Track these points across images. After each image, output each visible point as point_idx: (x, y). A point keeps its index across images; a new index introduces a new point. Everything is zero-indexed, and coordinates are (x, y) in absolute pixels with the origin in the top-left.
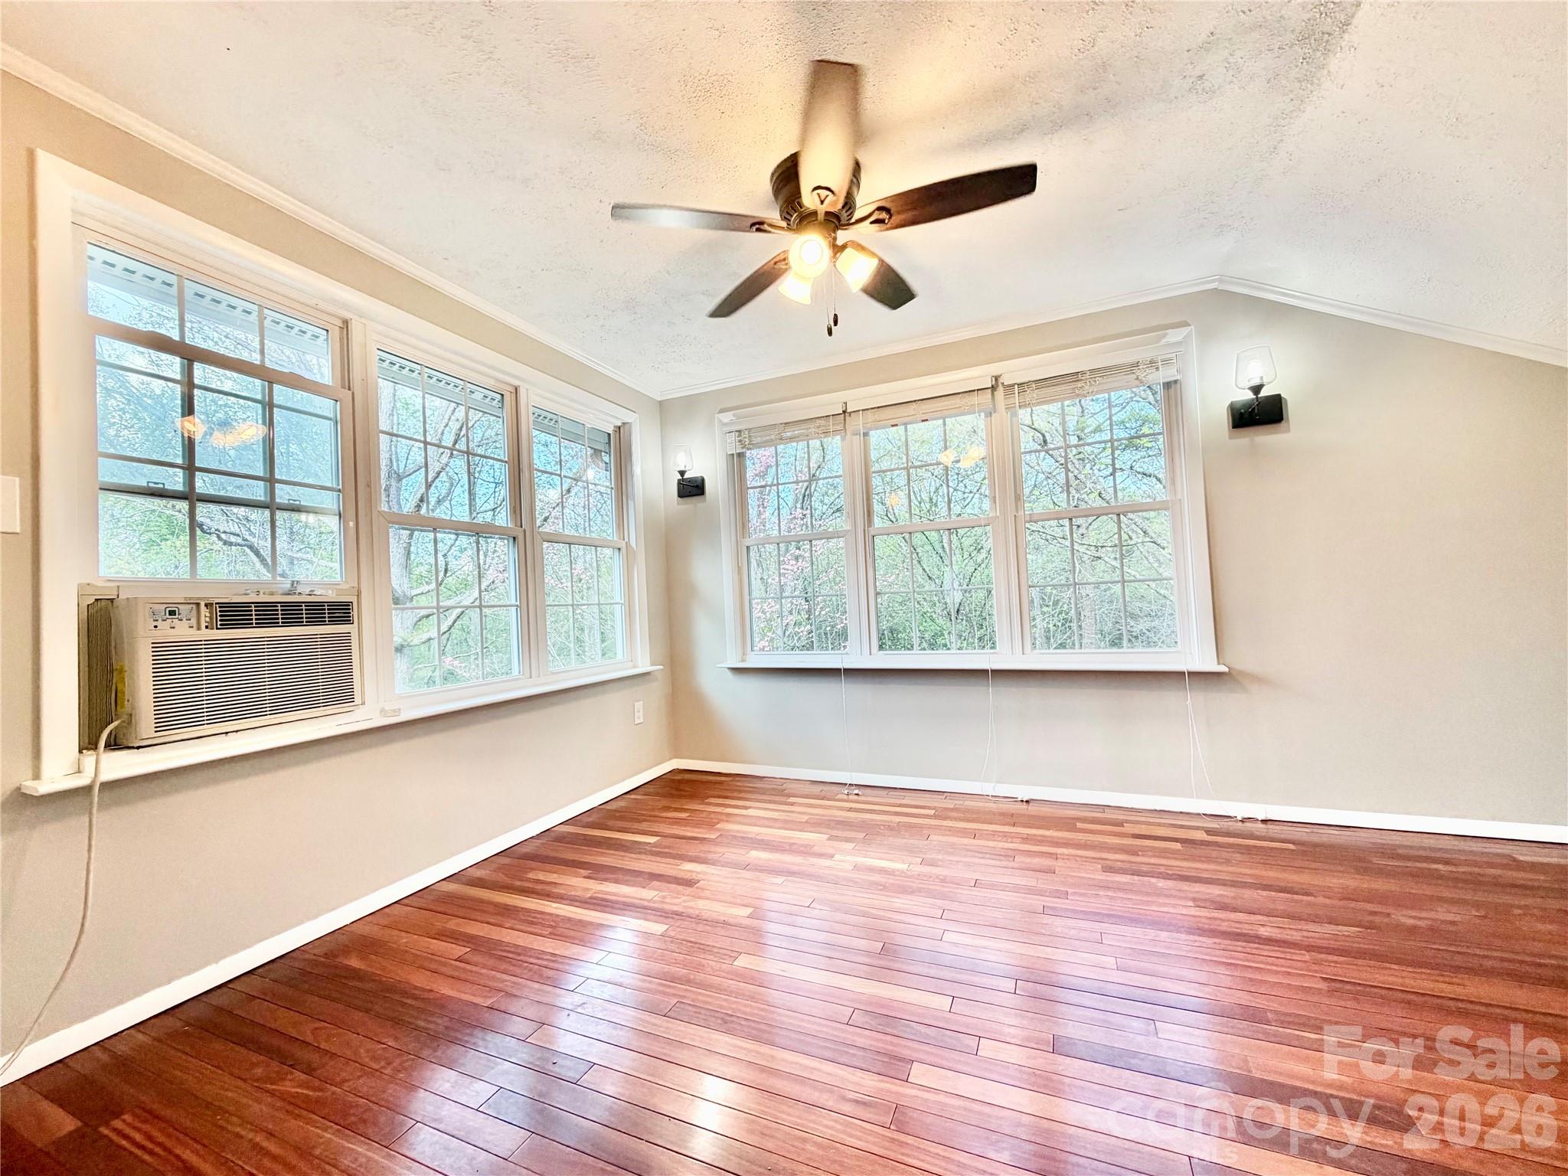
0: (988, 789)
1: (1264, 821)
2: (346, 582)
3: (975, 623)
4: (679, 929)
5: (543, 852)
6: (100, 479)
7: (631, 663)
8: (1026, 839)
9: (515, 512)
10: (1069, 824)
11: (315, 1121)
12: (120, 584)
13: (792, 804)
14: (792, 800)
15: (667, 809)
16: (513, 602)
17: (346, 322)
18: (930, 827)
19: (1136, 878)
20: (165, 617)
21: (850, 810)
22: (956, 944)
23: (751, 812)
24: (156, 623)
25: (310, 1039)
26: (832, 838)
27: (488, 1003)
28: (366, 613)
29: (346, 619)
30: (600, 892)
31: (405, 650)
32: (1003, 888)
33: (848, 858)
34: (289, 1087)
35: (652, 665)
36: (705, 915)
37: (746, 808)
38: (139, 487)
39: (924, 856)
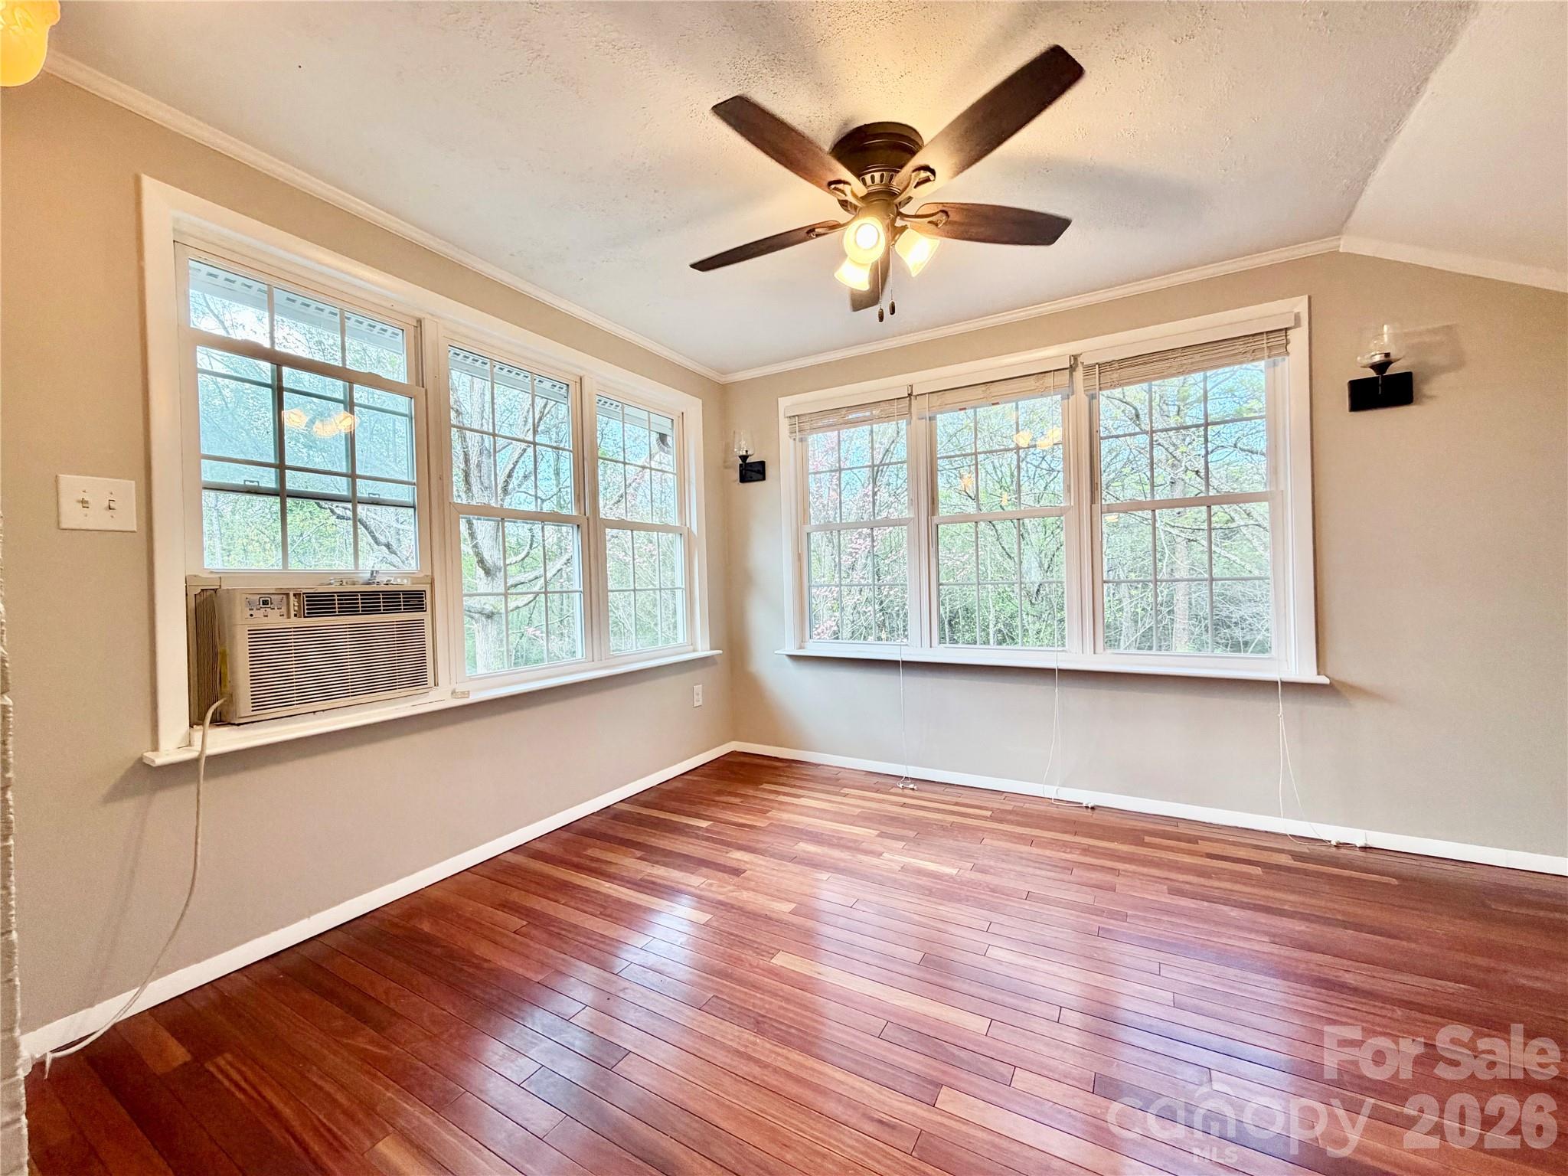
0: (1050, 791)
1: (1365, 848)
2: (421, 571)
3: (1055, 604)
4: (722, 920)
5: (603, 829)
6: (203, 478)
7: (691, 648)
8: (1087, 851)
9: (579, 501)
10: (1136, 836)
11: (379, 1078)
12: (221, 575)
13: (846, 795)
14: (846, 791)
15: (720, 793)
16: (577, 588)
17: (419, 321)
18: (985, 830)
19: (1206, 904)
20: (258, 607)
21: (904, 805)
22: (1000, 962)
23: (803, 801)
24: (251, 612)
25: (382, 998)
26: (882, 835)
27: (540, 978)
28: (440, 600)
29: (420, 607)
30: (650, 875)
31: (496, 618)
32: (1057, 903)
33: (896, 857)
34: (361, 1042)
35: (711, 649)
36: (750, 907)
37: (799, 796)
38: (238, 486)
39: (976, 861)
